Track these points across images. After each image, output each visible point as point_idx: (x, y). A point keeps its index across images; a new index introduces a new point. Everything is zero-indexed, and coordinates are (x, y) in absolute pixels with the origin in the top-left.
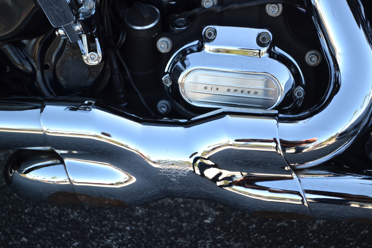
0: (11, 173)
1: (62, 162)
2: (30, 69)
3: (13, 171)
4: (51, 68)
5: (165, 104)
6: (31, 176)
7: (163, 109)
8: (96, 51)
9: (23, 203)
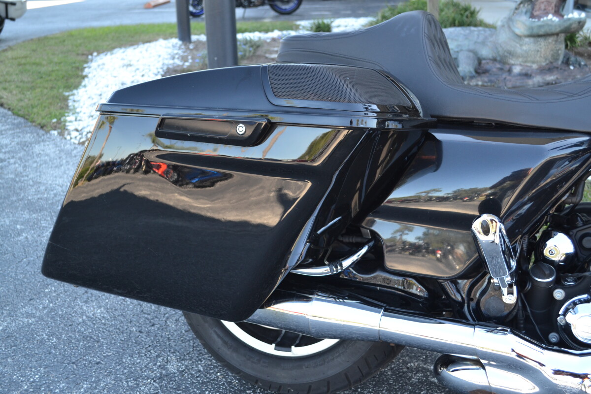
0: (441, 369)
1: (484, 368)
2: (460, 299)
3: (442, 368)
4: (475, 301)
5: (555, 335)
6: (455, 374)
7: (554, 339)
8: (512, 294)
9: (420, 387)
